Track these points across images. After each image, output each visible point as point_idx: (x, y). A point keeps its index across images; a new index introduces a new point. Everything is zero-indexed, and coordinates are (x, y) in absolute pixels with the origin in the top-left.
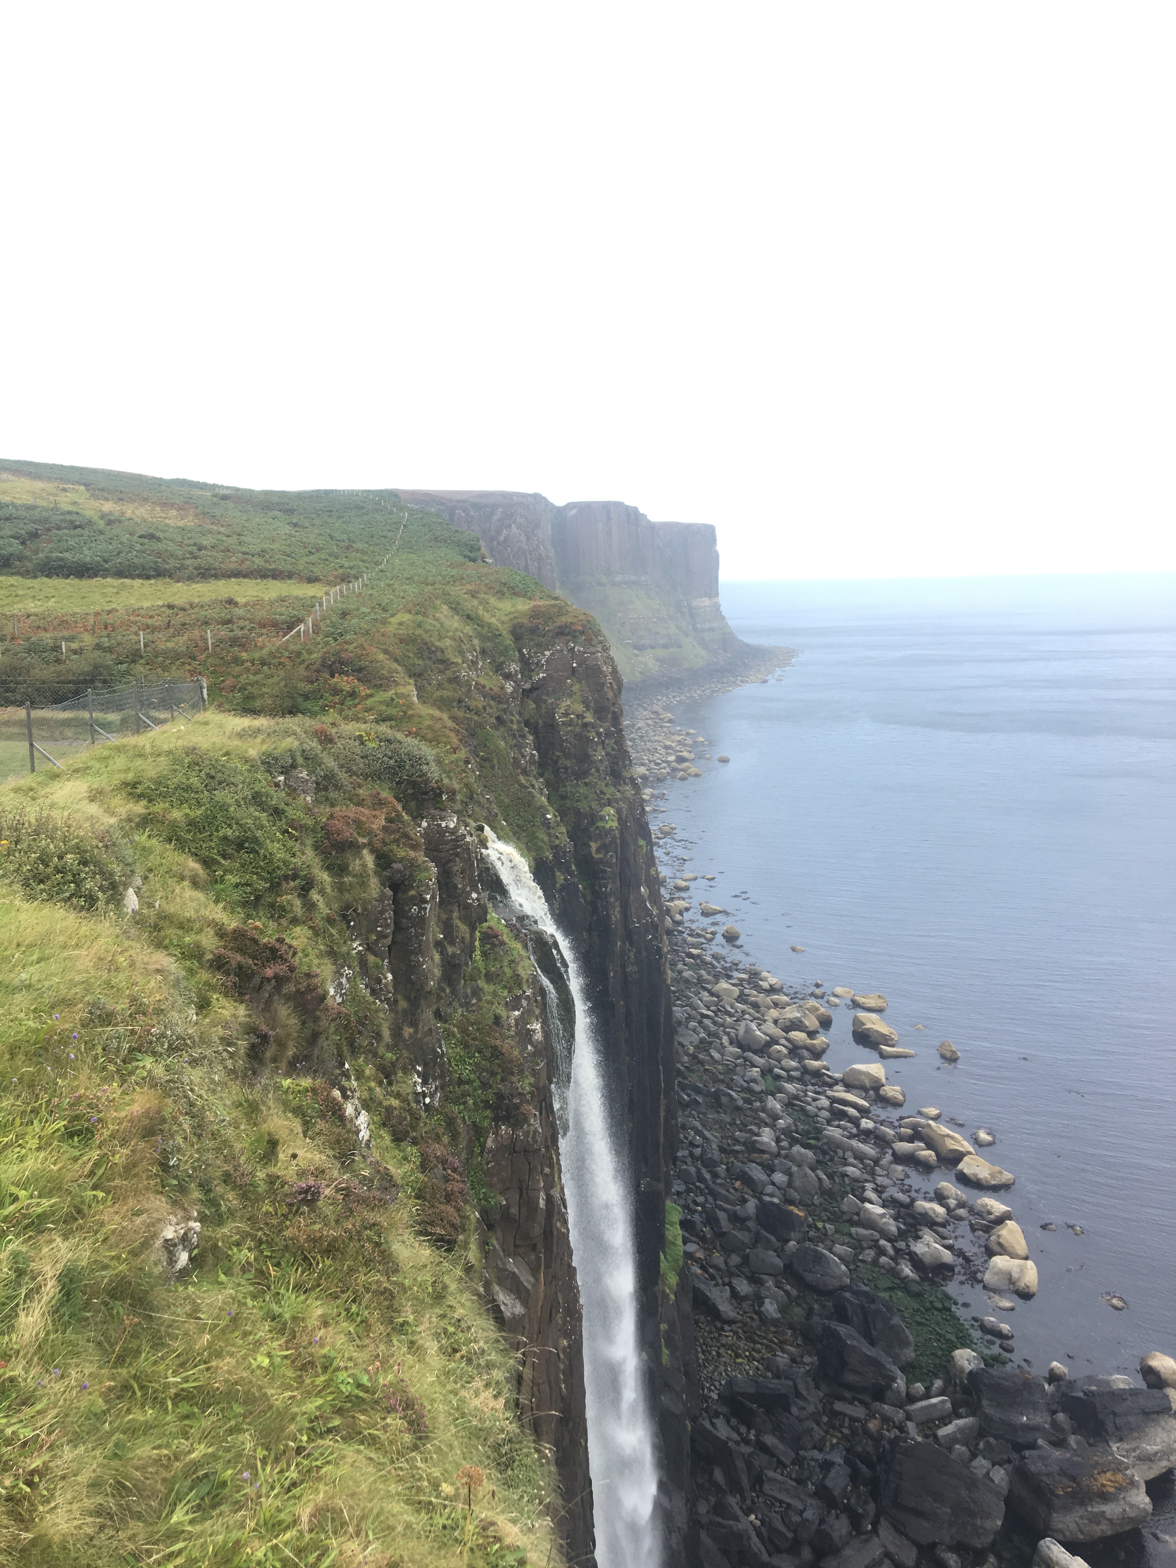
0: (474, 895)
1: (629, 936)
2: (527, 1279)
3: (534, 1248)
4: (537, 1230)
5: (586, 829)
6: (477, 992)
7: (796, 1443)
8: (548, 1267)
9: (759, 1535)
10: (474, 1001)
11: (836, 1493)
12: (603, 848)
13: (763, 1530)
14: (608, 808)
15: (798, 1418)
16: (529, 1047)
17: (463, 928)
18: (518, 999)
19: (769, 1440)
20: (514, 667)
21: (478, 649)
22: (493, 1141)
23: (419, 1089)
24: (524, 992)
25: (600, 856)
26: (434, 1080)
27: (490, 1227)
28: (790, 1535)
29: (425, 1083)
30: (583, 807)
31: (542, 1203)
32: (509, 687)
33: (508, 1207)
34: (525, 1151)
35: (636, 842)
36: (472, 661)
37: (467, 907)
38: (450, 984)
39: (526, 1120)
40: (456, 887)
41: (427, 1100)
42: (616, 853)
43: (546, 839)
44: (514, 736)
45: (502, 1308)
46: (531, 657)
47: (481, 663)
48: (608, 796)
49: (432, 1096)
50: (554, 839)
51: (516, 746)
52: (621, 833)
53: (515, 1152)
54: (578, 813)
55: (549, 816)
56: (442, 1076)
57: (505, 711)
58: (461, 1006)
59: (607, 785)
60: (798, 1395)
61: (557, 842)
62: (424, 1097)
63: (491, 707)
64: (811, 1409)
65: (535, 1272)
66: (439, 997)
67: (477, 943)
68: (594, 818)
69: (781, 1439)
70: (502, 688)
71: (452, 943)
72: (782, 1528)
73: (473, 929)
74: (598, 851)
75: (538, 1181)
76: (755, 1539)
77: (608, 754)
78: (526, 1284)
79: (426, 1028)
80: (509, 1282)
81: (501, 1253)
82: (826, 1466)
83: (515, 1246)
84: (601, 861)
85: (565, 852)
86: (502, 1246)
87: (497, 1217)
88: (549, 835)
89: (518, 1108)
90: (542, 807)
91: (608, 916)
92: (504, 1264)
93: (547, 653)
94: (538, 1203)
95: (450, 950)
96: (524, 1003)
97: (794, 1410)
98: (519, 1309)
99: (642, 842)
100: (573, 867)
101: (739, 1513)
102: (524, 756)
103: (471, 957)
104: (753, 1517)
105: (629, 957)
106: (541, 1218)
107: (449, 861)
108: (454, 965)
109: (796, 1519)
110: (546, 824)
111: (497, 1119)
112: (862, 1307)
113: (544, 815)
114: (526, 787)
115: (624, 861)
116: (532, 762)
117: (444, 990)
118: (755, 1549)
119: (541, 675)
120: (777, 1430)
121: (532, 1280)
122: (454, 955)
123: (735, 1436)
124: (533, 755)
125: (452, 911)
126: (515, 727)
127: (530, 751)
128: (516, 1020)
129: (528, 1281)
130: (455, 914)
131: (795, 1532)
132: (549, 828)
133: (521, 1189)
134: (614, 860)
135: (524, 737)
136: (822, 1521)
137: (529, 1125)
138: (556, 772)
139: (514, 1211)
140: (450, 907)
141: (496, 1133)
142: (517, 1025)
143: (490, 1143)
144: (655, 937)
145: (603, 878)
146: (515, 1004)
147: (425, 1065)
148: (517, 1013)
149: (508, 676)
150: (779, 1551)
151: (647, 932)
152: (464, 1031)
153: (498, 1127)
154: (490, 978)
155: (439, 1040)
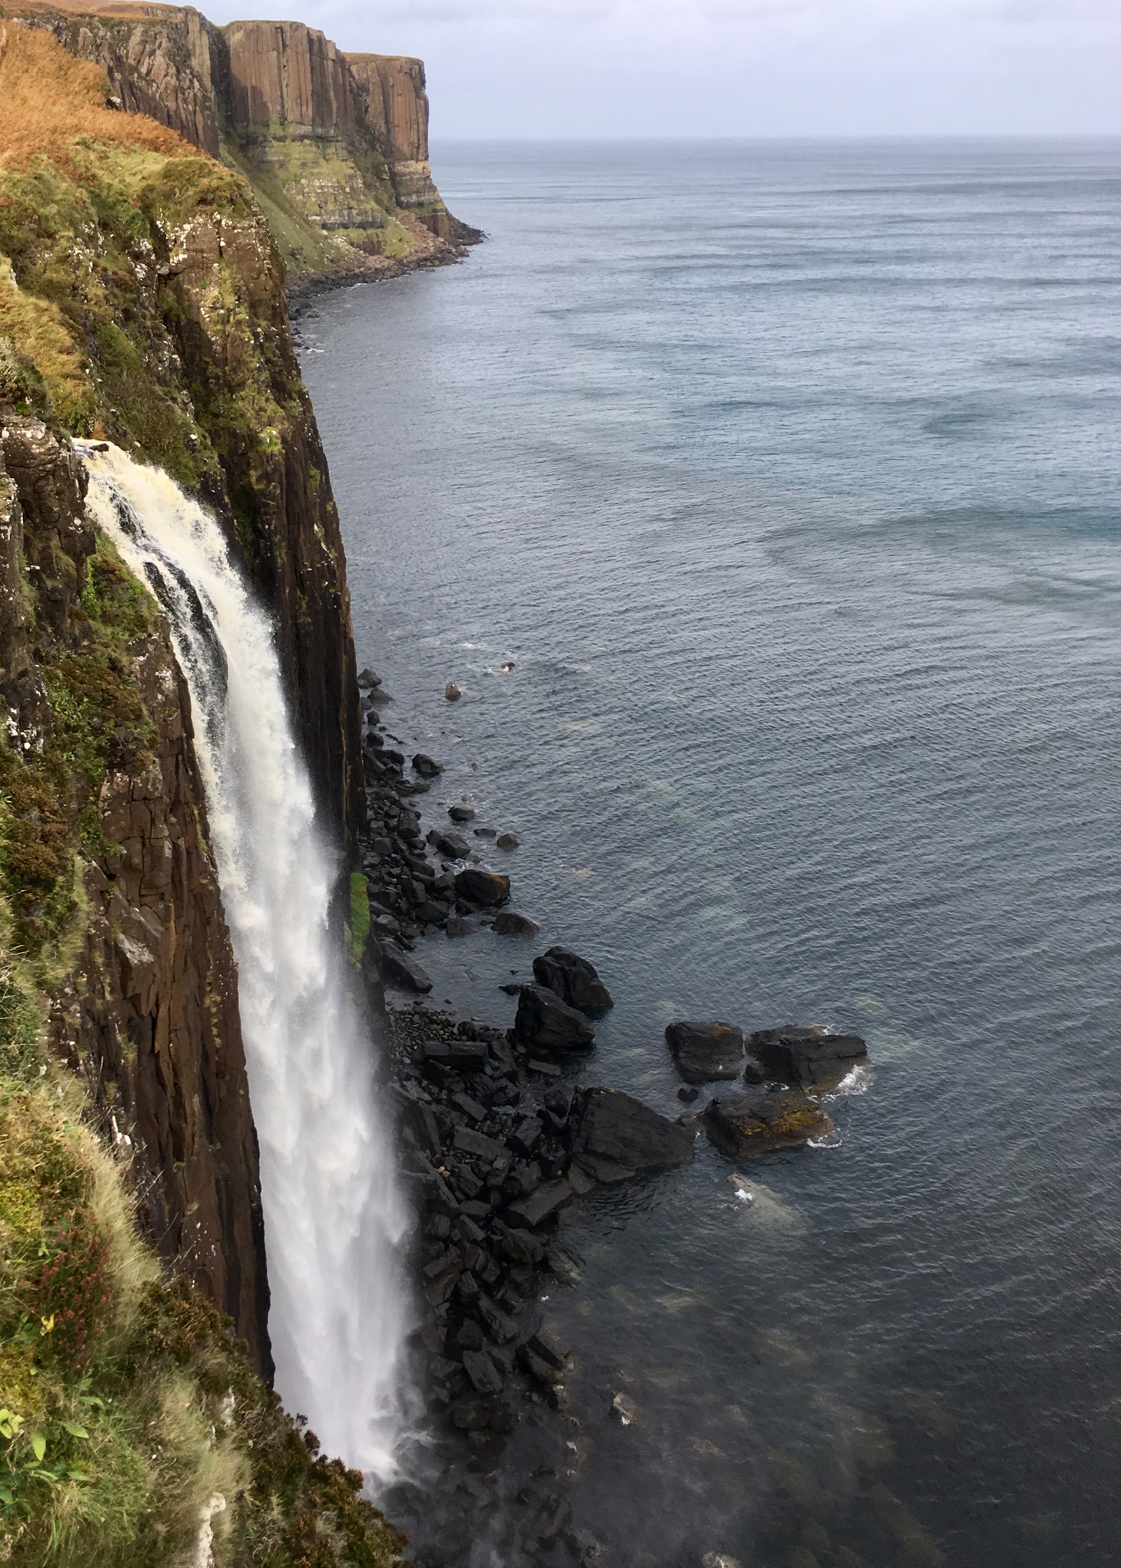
0: (77, 522)
1: (300, 582)
2: (154, 928)
3: (162, 897)
4: (163, 879)
5: (244, 454)
6: (87, 633)
7: (489, 1102)
8: (178, 917)
9: (448, 1184)
10: (85, 643)
11: (528, 1143)
12: (266, 477)
13: (452, 1179)
14: (268, 429)
15: (491, 1077)
16: (160, 696)
17: (67, 561)
18: (142, 643)
19: (460, 1098)
20: (146, 245)
21: (96, 219)
22: (108, 789)
23: (14, 733)
24: (150, 636)
25: (261, 486)
26: (36, 724)
27: (111, 877)
28: (480, 1183)
29: (22, 726)
30: (239, 427)
31: (168, 852)
32: (141, 272)
33: (129, 857)
34: (145, 799)
35: (305, 471)
36: (89, 235)
37: (70, 535)
38: (52, 624)
39: (144, 766)
40: (52, 509)
41: (27, 746)
42: (281, 483)
43: (191, 464)
44: (148, 336)
45: (128, 955)
46: (166, 231)
47: (101, 240)
48: (269, 413)
49: (33, 742)
50: (201, 465)
51: (151, 348)
52: (287, 458)
53: (133, 800)
54: (233, 434)
55: (193, 437)
56: (45, 721)
57: (134, 301)
58: (68, 647)
59: (267, 400)
60: (493, 1055)
61: (205, 469)
62: (23, 741)
63: (116, 297)
64: (506, 1068)
65: (164, 920)
66: (38, 637)
67: (89, 579)
68: (253, 440)
69: (474, 1097)
70: (132, 272)
71: (52, 576)
72: (471, 1177)
73: (80, 562)
74: (259, 479)
75: (162, 830)
76: (444, 1188)
77: (268, 361)
78: (153, 932)
79: (20, 669)
80: (134, 931)
81: (126, 903)
82: (519, 1119)
83: (141, 896)
84: (262, 493)
85: (215, 481)
86: (126, 896)
87: (118, 866)
88: (195, 459)
89: (134, 755)
90: (185, 424)
91: (273, 558)
92: (129, 913)
93: (187, 227)
94: (162, 852)
95: (49, 584)
96: (151, 647)
97: (488, 1070)
98: (147, 957)
99: (314, 472)
100: (227, 499)
101: (429, 1165)
102: (161, 361)
103: (79, 593)
104: (442, 1168)
105: (301, 607)
106: (167, 868)
107: (41, 478)
108: (56, 601)
109: (485, 1168)
110: (191, 446)
111: (111, 766)
112: (562, 969)
113: (187, 435)
114: (163, 400)
115: (290, 490)
116: (173, 369)
117: (45, 629)
118: (444, 1198)
119: (182, 257)
120: (470, 1090)
121: (161, 928)
122: (54, 590)
123: (427, 1097)
124: (172, 361)
125: (48, 539)
126: (149, 323)
127: (170, 355)
128: (140, 666)
129: (156, 930)
130: (55, 542)
131: (484, 1179)
132: (194, 451)
133: (143, 838)
134: (278, 492)
135: (160, 336)
136: (512, 1169)
137: (148, 772)
138: (205, 382)
139: (136, 860)
140: (45, 534)
141: (111, 781)
142: (142, 671)
143: (105, 791)
144: (332, 585)
145: (265, 514)
146: (139, 648)
147: (22, 709)
148: (142, 658)
149: (138, 257)
150: (468, 1198)
151: (323, 577)
152: (69, 673)
153: (112, 775)
154: (107, 619)
155: (38, 682)
